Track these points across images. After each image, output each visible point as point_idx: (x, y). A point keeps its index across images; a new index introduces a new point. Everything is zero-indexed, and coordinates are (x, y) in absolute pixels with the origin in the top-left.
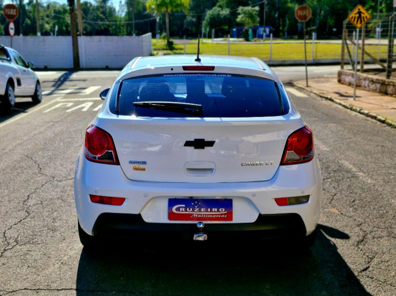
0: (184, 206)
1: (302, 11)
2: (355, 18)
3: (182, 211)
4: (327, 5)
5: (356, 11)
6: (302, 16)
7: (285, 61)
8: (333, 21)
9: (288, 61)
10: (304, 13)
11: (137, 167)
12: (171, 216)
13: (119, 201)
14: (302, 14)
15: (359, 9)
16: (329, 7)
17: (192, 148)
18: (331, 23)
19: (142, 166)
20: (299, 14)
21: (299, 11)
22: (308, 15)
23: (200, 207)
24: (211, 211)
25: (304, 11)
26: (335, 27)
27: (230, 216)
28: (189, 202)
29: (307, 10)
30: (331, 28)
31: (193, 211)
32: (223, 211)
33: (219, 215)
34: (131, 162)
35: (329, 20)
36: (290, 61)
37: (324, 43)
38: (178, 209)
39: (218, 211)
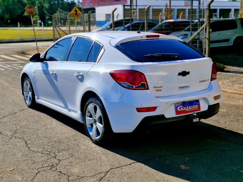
0: (182, 106)
1: (29, 9)
2: (74, 13)
3: (182, 109)
4: (3, 6)
5: (74, 10)
6: (30, 12)
7: (2, 40)
8: (8, 16)
9: (5, 40)
10: (31, 10)
11: (157, 89)
12: (178, 112)
13: (154, 109)
14: (29, 11)
15: (75, 9)
16: (5, 7)
17: (181, 76)
18: (7, 17)
19: (160, 89)
20: (28, 10)
21: (28, 9)
22: (33, 11)
23: (189, 106)
24: (193, 107)
25: (31, 9)
26: (9, 20)
27: (199, 108)
28: (184, 104)
29: (33, 9)
30: (7, 20)
31: (186, 108)
32: (197, 106)
33: (196, 108)
34: (154, 87)
35: (6, 15)
36: (6, 40)
37: (11, 29)
38: (180, 109)
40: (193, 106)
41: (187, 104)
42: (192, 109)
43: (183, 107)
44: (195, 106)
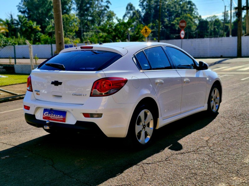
12: (44, 117)
17: (54, 85)
19: (38, 93)
23: (53, 114)
27: (64, 120)
31: (51, 116)
33: (60, 118)
34: (35, 91)
38: (46, 114)
39: (60, 117)
40: (57, 116)
41: (53, 112)
42: (56, 118)
43: (48, 114)
44: (60, 116)
